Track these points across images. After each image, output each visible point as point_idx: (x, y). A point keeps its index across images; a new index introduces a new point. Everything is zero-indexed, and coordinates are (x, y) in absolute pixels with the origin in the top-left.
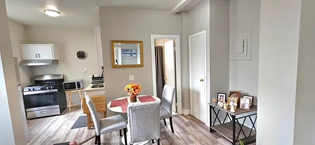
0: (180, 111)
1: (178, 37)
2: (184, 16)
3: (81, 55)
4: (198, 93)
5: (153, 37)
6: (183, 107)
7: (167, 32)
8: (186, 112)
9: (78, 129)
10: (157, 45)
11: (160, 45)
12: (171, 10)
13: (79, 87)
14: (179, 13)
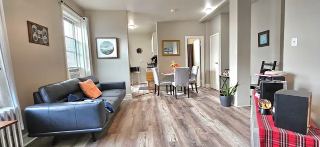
0: (203, 85)
1: (202, 37)
2: (207, 24)
3: (139, 51)
4: (215, 72)
5: (186, 38)
6: (205, 83)
7: (196, 34)
8: (208, 86)
9: (143, 90)
10: (189, 43)
11: (191, 43)
12: (198, 21)
13: (138, 70)
14: (204, 22)
